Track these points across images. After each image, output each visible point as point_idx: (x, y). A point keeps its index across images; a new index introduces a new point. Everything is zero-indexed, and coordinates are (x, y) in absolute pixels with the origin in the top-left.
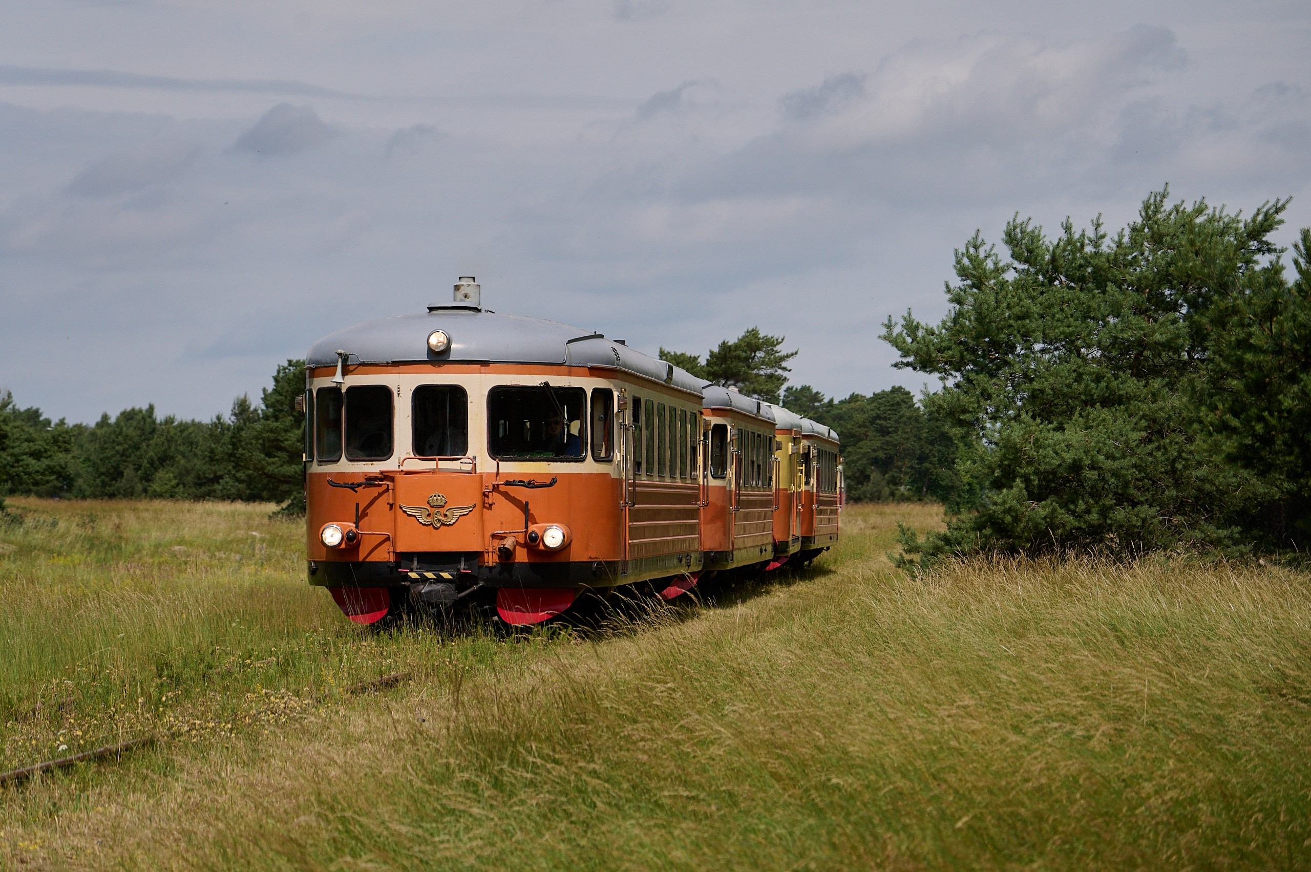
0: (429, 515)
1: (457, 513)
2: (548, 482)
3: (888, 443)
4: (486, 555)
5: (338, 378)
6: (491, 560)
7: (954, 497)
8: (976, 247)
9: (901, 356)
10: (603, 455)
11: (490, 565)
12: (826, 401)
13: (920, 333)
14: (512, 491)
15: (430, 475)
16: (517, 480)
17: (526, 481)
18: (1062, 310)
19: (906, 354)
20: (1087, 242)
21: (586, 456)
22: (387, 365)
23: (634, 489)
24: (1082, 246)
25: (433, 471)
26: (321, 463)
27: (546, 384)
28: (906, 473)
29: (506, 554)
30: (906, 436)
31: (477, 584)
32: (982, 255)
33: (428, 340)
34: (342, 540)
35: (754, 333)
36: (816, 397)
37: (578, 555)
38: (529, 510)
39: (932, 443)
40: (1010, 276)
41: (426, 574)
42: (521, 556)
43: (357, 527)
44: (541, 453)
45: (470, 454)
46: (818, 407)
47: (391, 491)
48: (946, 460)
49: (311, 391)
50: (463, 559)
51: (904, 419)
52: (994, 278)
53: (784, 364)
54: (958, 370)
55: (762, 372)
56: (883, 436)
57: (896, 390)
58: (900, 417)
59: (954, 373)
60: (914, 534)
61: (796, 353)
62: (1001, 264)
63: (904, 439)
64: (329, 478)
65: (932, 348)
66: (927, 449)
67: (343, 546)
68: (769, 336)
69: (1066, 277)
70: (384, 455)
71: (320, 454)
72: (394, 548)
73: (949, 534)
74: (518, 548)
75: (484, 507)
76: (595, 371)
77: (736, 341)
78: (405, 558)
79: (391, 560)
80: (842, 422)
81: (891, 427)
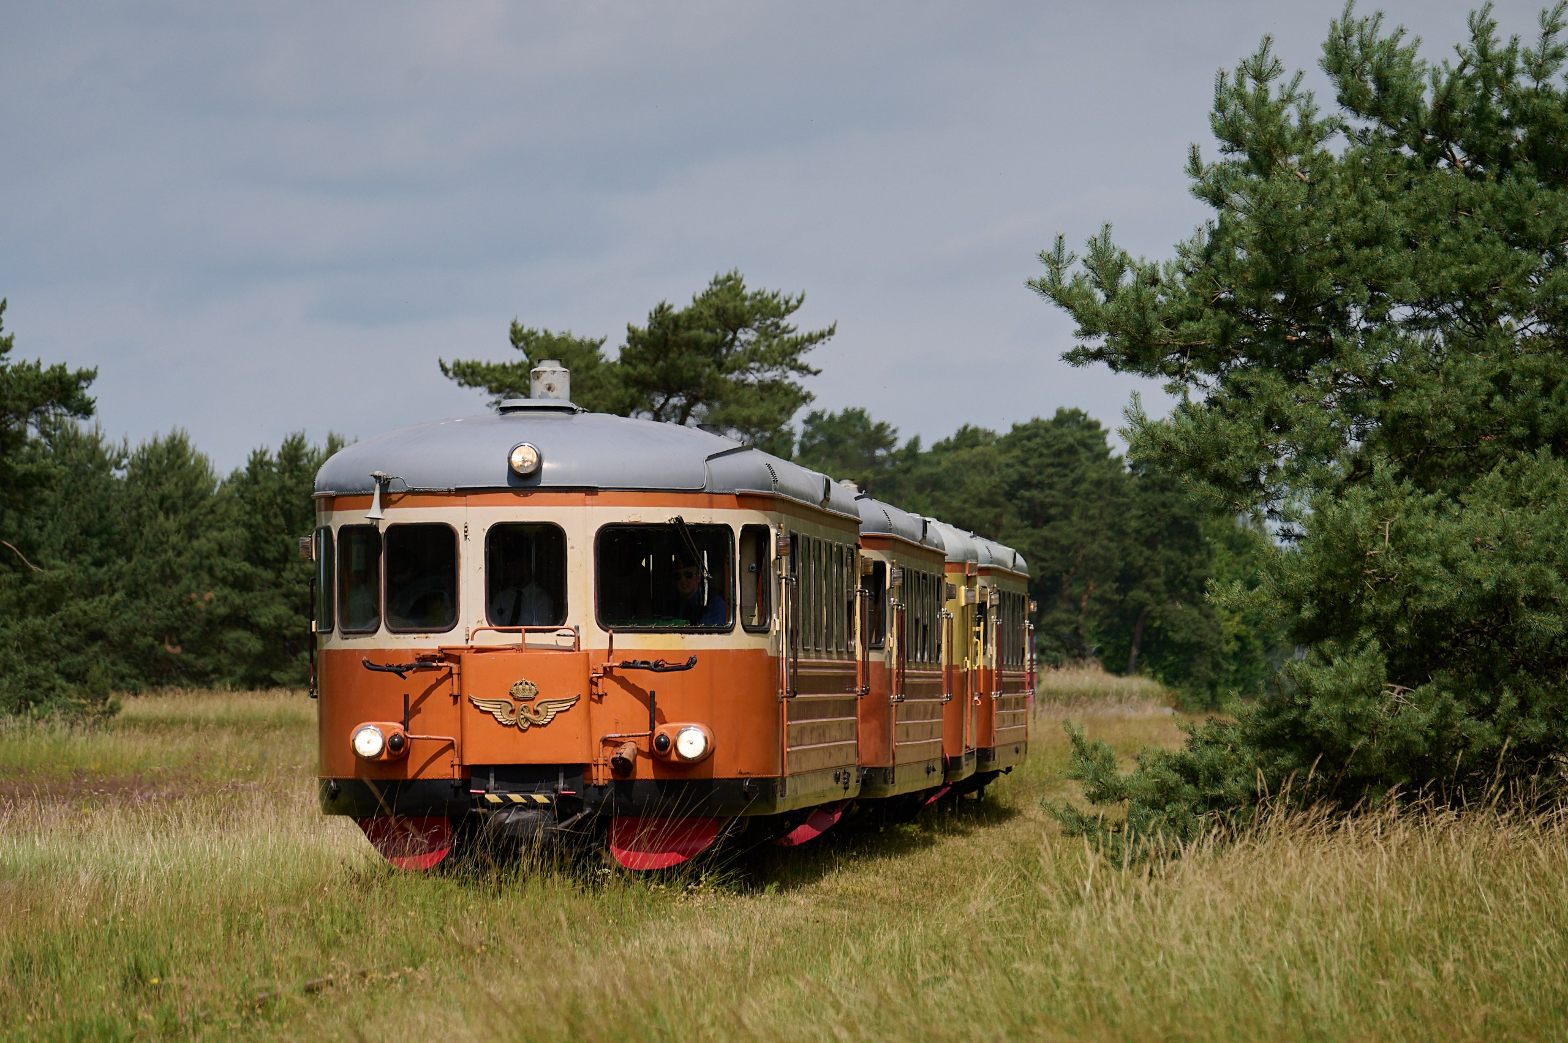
0: (512, 712)
1: (553, 709)
2: (684, 663)
3: (1047, 543)
4: (594, 769)
5: (375, 511)
6: (602, 775)
7: (1202, 668)
8: (1260, 77)
9: (1077, 334)
10: (755, 622)
11: (601, 783)
12: (901, 444)
13: (1128, 279)
14: (633, 676)
15: (513, 653)
16: (639, 660)
17: (652, 662)
18: (1456, 227)
19: (1090, 327)
20: (1519, 64)
21: (734, 625)
22: (449, 493)
23: (795, 672)
24: (1510, 73)
25: (518, 648)
26: (346, 634)
27: (679, 520)
28: (1091, 614)
29: (622, 767)
30: (1088, 526)
31: (581, 811)
32: (1274, 96)
33: (509, 459)
34: (383, 749)
35: (730, 286)
36: (879, 436)
37: (723, 769)
38: (655, 704)
39: (1150, 543)
40: (1337, 147)
41: (511, 796)
42: (645, 770)
43: (406, 729)
44: (669, 621)
45: (570, 622)
46: (884, 460)
47: (455, 677)
48: (1184, 583)
49: (328, 531)
50: (561, 775)
51: (1085, 486)
52: (1301, 152)
53: (802, 358)
54: (1213, 369)
55: (751, 378)
56: (1034, 526)
57: (1067, 419)
58: (1077, 482)
59: (1201, 376)
60: (1108, 759)
61: (831, 332)
62: (1317, 119)
63: (1086, 533)
64: (364, 658)
65: (1152, 317)
66: (1140, 556)
67: (385, 757)
68: (768, 293)
69: (1467, 149)
70: (444, 625)
71: (345, 621)
72: (461, 759)
73: (1191, 756)
74: (639, 758)
75: (592, 699)
76: (744, 500)
77: (690, 304)
78: (477, 773)
79: (457, 777)
80: (937, 494)
81: (1052, 505)
